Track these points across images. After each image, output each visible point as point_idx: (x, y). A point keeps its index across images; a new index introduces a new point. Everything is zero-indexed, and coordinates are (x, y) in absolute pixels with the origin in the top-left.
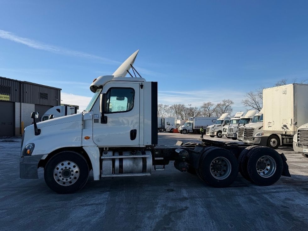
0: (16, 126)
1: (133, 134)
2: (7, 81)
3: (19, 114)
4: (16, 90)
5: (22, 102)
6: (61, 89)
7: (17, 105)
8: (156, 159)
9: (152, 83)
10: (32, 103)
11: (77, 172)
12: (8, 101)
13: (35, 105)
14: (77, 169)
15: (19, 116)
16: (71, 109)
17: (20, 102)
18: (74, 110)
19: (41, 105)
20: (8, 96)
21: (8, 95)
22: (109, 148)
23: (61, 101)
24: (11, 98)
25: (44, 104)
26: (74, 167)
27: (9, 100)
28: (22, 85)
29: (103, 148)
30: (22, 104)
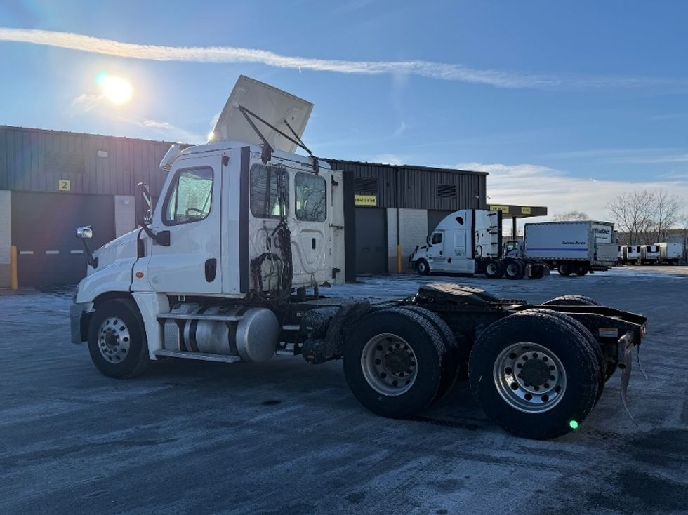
0: (390, 255)
1: (210, 270)
2: (362, 167)
3: (396, 230)
4: (388, 185)
5: (401, 208)
6: (487, 174)
7: (391, 212)
8: (285, 327)
9: (242, 148)
10: (421, 208)
11: (126, 339)
12: (372, 207)
13: (428, 210)
14: (126, 334)
15: (396, 233)
16: (490, 215)
17: (397, 207)
18: (496, 217)
19: (441, 210)
20: (374, 198)
21: (372, 195)
22: (186, 296)
23: (487, 199)
24: (378, 201)
25: (449, 208)
26: (122, 329)
27: (374, 204)
28: (399, 173)
29: (177, 297)
30: (400, 210)
